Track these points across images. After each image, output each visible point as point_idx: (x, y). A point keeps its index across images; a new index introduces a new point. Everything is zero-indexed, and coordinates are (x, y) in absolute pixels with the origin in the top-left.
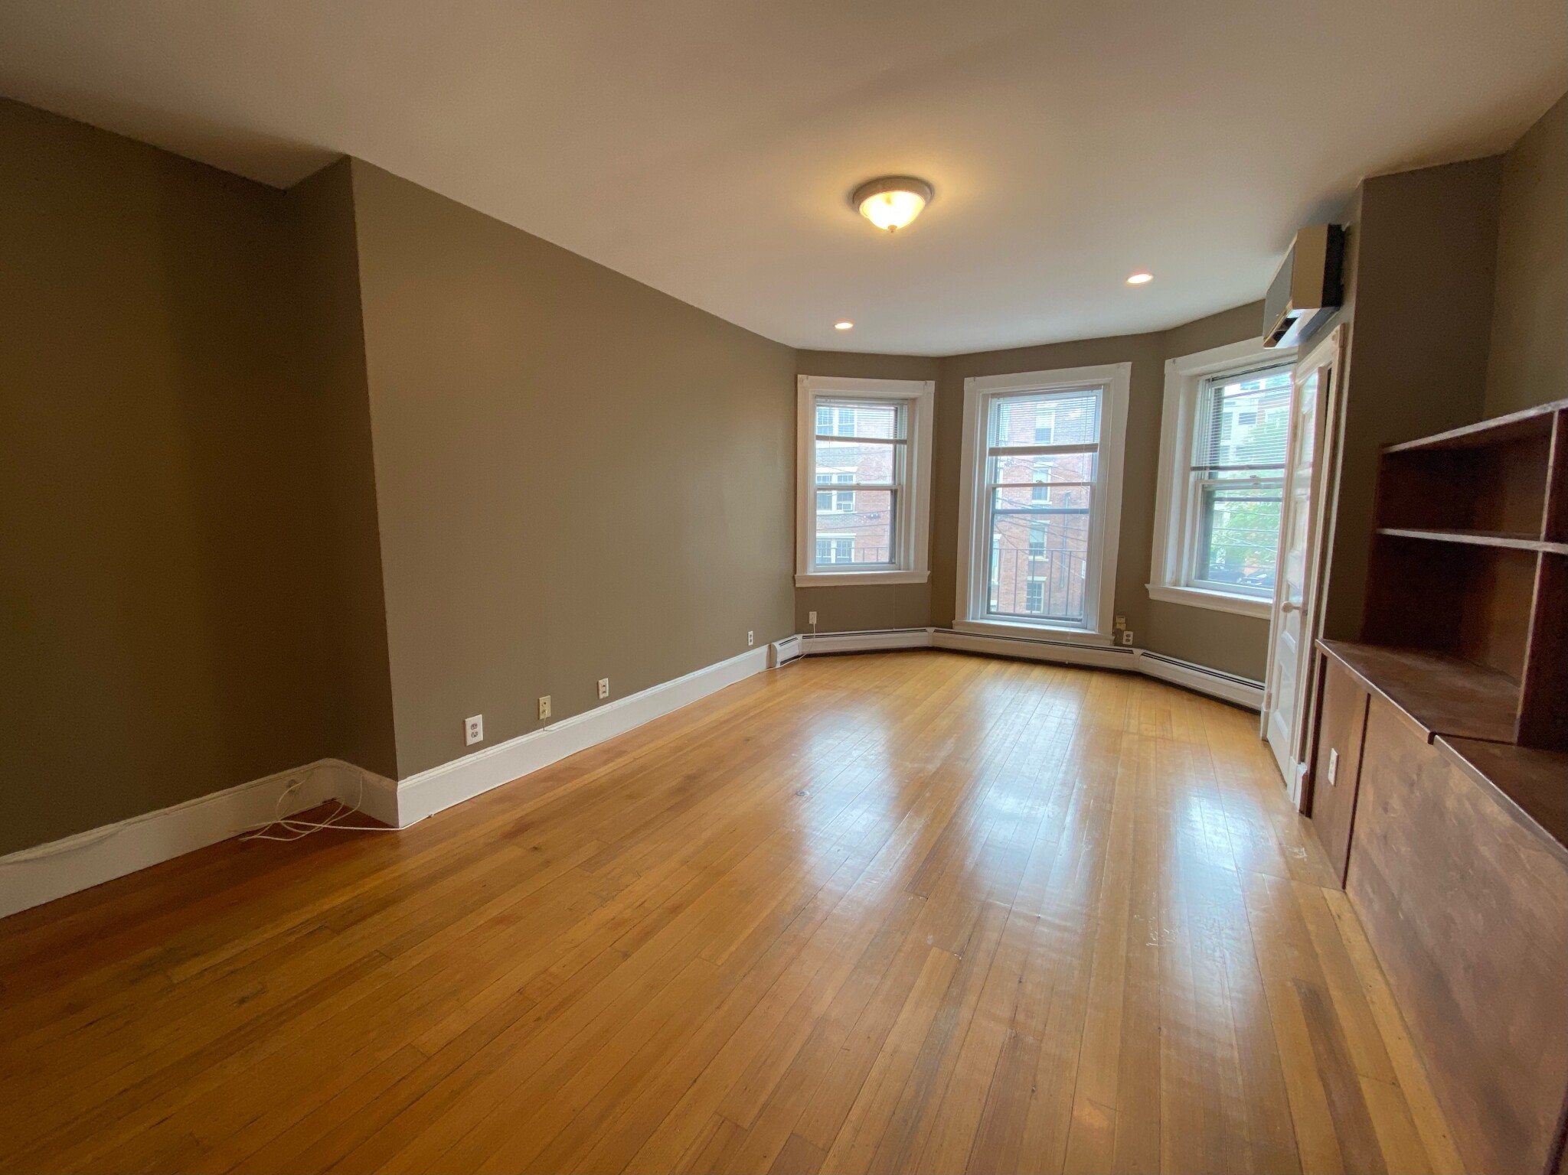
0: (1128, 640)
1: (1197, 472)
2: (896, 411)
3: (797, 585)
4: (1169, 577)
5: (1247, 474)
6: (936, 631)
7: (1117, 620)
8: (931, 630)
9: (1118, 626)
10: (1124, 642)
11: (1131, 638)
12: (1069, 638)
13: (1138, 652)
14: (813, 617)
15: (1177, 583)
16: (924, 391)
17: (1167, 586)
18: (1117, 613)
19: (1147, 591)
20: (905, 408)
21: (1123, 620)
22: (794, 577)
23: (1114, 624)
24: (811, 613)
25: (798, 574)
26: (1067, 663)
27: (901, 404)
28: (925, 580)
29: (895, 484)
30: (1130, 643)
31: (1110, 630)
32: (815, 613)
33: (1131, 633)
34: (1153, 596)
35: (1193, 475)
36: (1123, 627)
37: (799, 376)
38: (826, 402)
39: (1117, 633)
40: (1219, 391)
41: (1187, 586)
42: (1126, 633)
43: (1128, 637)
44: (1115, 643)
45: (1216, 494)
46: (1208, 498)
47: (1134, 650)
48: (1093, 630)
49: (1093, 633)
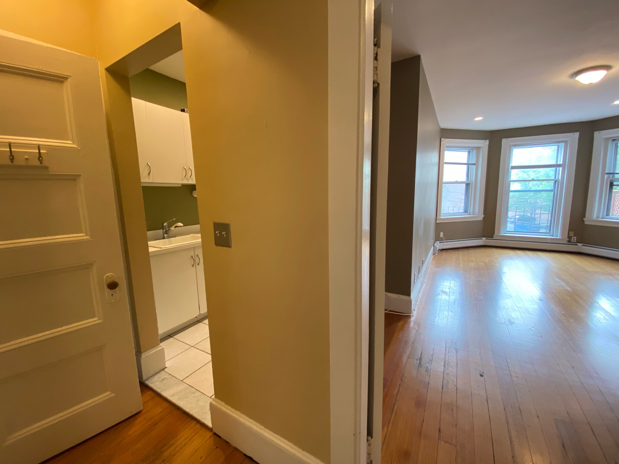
0: (574, 240)
1: (608, 175)
2: (469, 152)
3: (437, 222)
4: (595, 216)
7: (570, 232)
8: (484, 238)
9: (570, 235)
10: (572, 241)
11: (575, 240)
12: (549, 240)
13: (580, 245)
14: (442, 234)
15: (598, 217)
16: (484, 144)
17: (594, 218)
18: (570, 230)
19: (584, 221)
20: (475, 151)
21: (572, 233)
22: (436, 219)
23: (569, 233)
24: (441, 233)
25: (438, 217)
26: (548, 250)
27: (470, 150)
28: (481, 219)
29: (468, 182)
30: (575, 241)
31: (567, 236)
32: (442, 233)
33: (575, 238)
34: (586, 223)
35: (606, 176)
36: (572, 235)
37: (442, 139)
39: (569, 237)
41: (602, 218)
42: (573, 237)
43: (574, 239)
44: (568, 241)
45: (615, 183)
46: (612, 185)
47: (578, 244)
48: (557, 237)
49: (558, 238)
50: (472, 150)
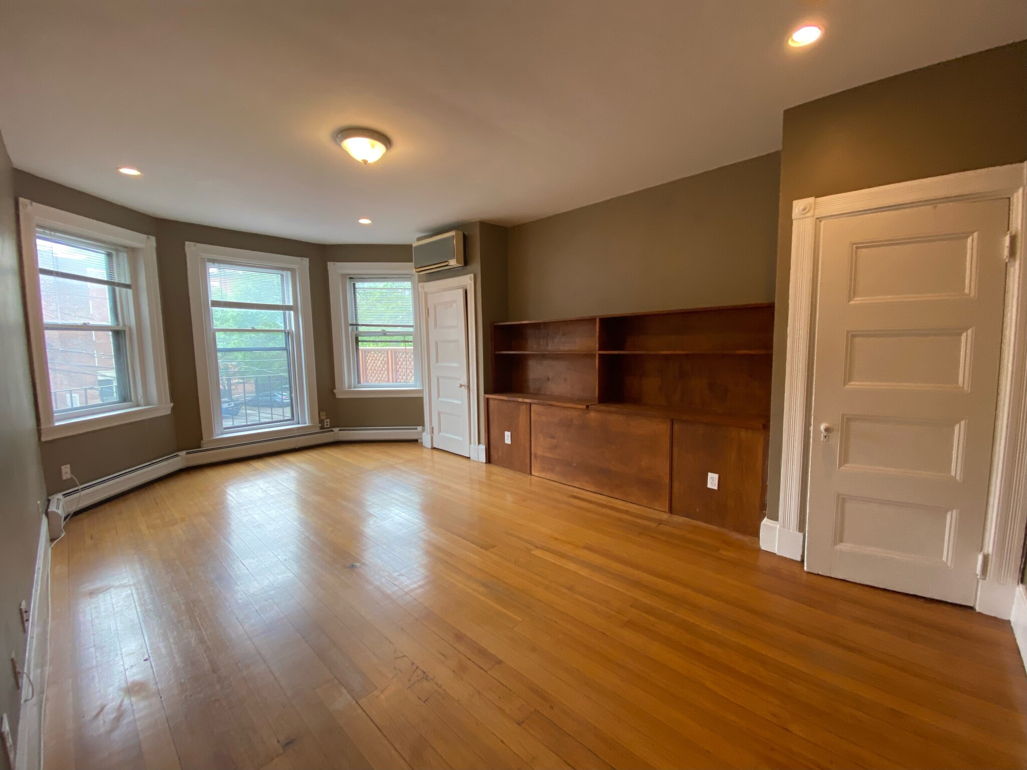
0: (327, 425)
1: (351, 326)
2: (109, 255)
3: (44, 439)
4: (346, 385)
5: (379, 329)
6: (188, 453)
7: (321, 414)
8: (183, 453)
9: (322, 418)
10: (326, 426)
11: (329, 423)
12: (296, 432)
13: (336, 430)
14: (66, 472)
15: (350, 387)
16: (146, 244)
17: (347, 389)
18: (320, 410)
19: (334, 394)
20: (124, 256)
21: (324, 413)
22: (39, 430)
23: (319, 416)
24: (63, 467)
25: (43, 426)
26: (297, 448)
27: (112, 251)
28: (169, 412)
29: (118, 325)
30: (329, 426)
31: (318, 420)
32: (68, 466)
33: (328, 420)
34: (338, 396)
35: (350, 328)
36: (325, 417)
37: (21, 200)
38: (44, 233)
39: (321, 421)
40: (354, 284)
41: (354, 388)
42: (325, 421)
43: (327, 423)
44: (322, 428)
45: (360, 338)
46: (357, 341)
47: (334, 429)
48: (305, 423)
49: (307, 425)
50: (117, 251)
